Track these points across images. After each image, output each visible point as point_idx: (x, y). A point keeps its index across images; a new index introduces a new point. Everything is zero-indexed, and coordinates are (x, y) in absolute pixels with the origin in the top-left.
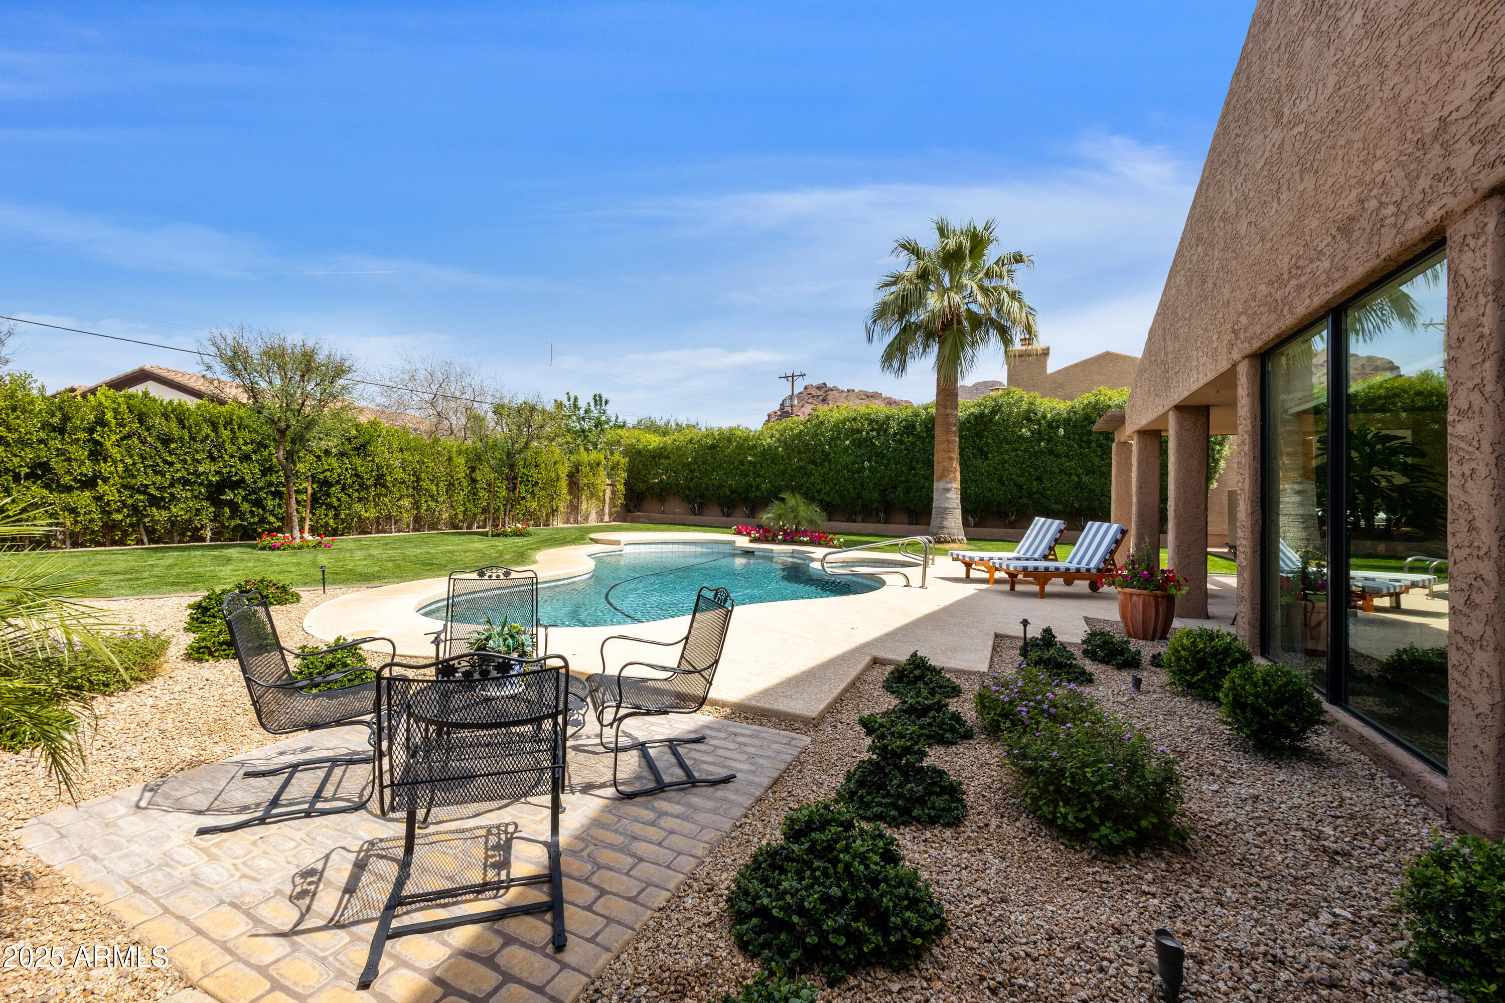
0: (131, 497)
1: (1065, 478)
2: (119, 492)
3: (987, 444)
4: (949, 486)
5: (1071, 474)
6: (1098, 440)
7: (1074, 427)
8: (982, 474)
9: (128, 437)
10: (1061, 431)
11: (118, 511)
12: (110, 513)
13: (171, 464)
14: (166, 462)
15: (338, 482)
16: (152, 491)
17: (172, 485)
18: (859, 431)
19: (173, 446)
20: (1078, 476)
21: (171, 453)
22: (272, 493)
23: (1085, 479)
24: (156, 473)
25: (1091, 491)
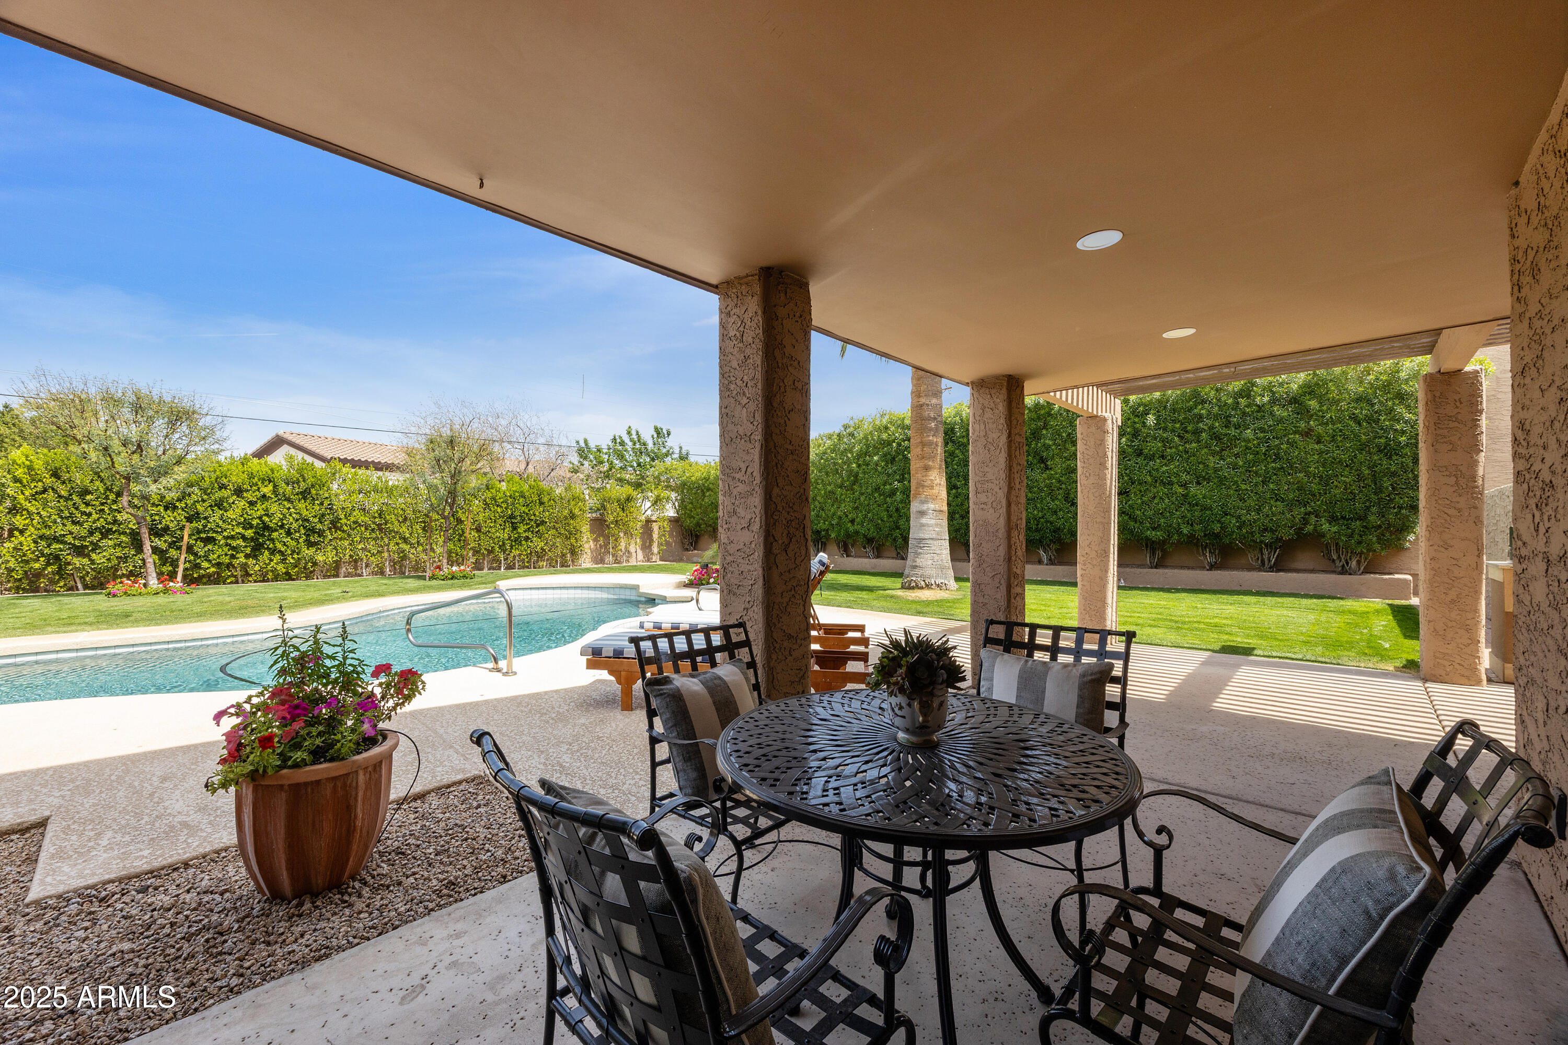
0: (49, 546)
1: (1162, 490)
2: (35, 542)
3: (1047, 447)
4: (925, 507)
5: (1171, 483)
6: (1212, 428)
7: (1174, 410)
8: (1041, 490)
9: (44, 491)
10: (1151, 419)
11: (37, 560)
12: (27, 562)
13: (90, 515)
14: (84, 513)
15: (282, 527)
16: (69, 539)
17: (91, 533)
18: (889, 444)
19: (88, 497)
20: (1184, 485)
21: (87, 504)
22: (202, 540)
23: (1193, 489)
24: (74, 523)
25: (1205, 508)
